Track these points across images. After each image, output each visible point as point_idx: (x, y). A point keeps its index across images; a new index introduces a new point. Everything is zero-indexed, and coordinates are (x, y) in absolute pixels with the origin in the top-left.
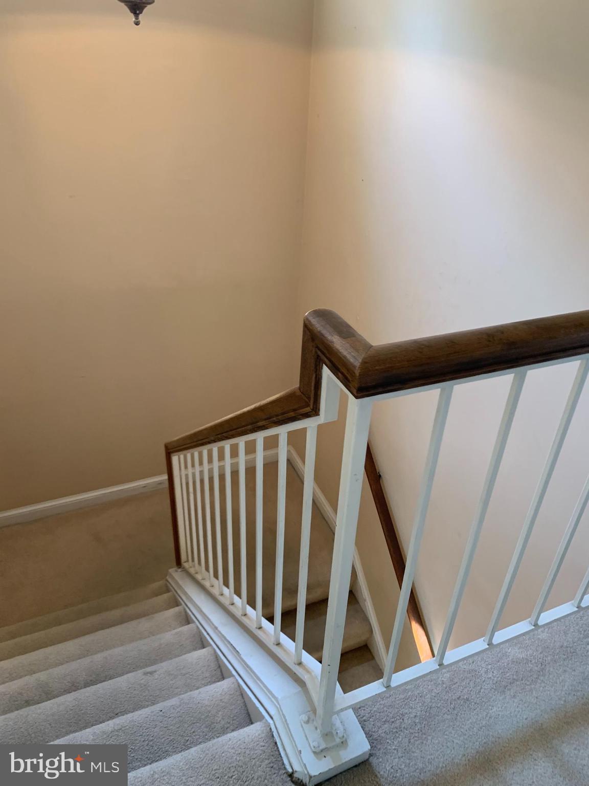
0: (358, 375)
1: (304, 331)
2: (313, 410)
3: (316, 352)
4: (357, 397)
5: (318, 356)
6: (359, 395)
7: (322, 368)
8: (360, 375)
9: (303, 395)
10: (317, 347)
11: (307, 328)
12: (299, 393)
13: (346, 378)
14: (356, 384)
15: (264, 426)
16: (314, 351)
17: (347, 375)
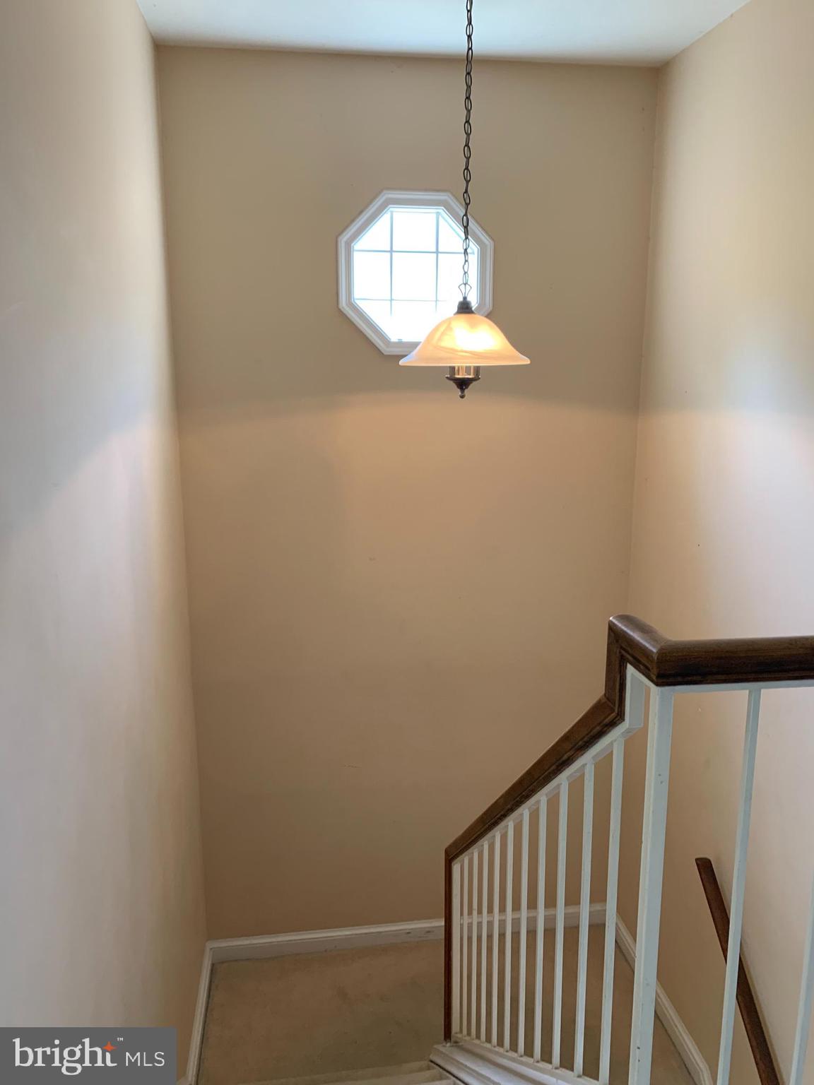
0: (656, 658)
1: (609, 635)
2: (618, 714)
3: (620, 652)
4: (657, 684)
5: (622, 656)
6: (660, 681)
7: (626, 668)
8: (657, 659)
9: (608, 702)
10: (621, 647)
11: (612, 629)
12: (605, 700)
13: (646, 667)
14: (654, 671)
15: (568, 759)
16: (618, 651)
17: (648, 665)
